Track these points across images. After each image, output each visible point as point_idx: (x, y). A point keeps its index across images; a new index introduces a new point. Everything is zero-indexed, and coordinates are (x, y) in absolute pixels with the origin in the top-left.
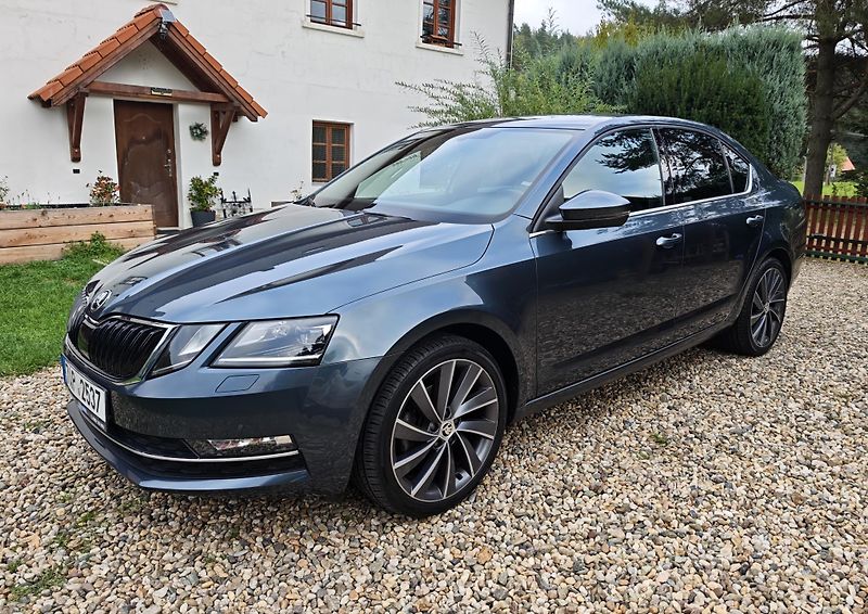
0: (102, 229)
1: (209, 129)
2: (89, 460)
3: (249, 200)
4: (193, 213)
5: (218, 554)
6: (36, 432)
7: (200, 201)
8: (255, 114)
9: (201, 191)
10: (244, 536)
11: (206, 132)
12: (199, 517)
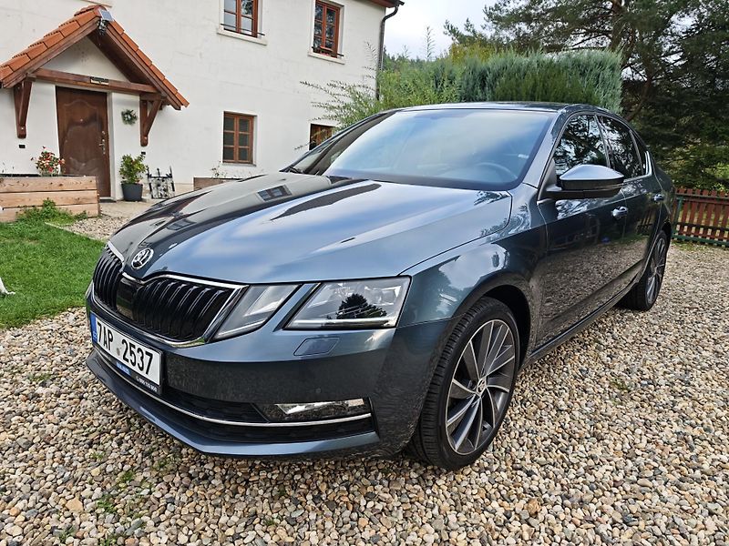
0: (52, 196)
1: (138, 115)
2: (107, 414)
3: (170, 176)
4: (124, 186)
5: (275, 515)
6: (43, 385)
7: (131, 175)
8: (179, 103)
9: (131, 167)
10: (292, 493)
11: (135, 118)
12: (240, 474)
